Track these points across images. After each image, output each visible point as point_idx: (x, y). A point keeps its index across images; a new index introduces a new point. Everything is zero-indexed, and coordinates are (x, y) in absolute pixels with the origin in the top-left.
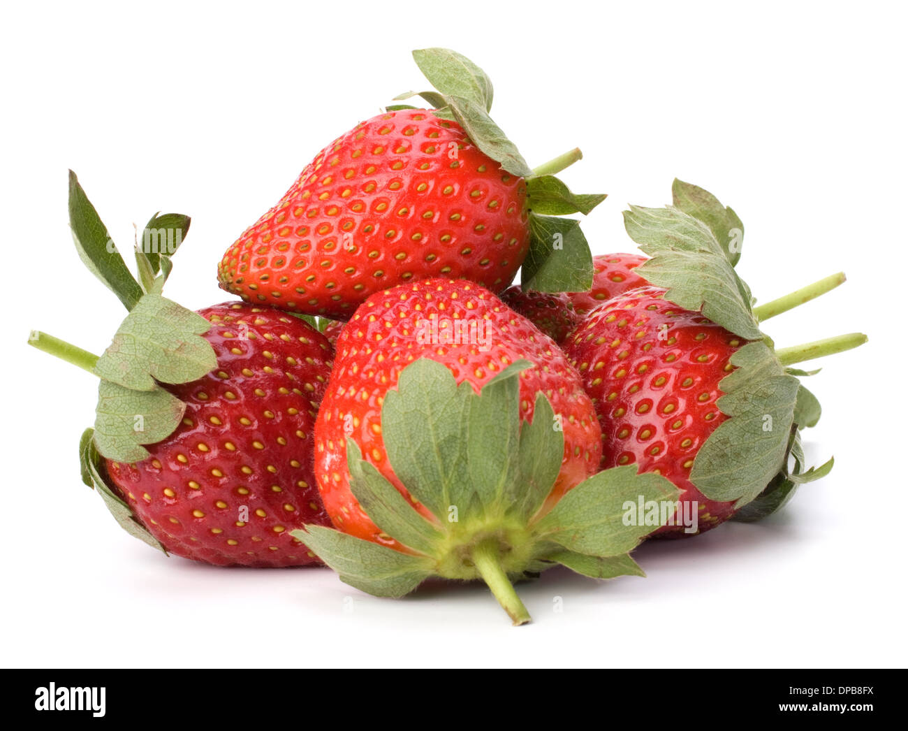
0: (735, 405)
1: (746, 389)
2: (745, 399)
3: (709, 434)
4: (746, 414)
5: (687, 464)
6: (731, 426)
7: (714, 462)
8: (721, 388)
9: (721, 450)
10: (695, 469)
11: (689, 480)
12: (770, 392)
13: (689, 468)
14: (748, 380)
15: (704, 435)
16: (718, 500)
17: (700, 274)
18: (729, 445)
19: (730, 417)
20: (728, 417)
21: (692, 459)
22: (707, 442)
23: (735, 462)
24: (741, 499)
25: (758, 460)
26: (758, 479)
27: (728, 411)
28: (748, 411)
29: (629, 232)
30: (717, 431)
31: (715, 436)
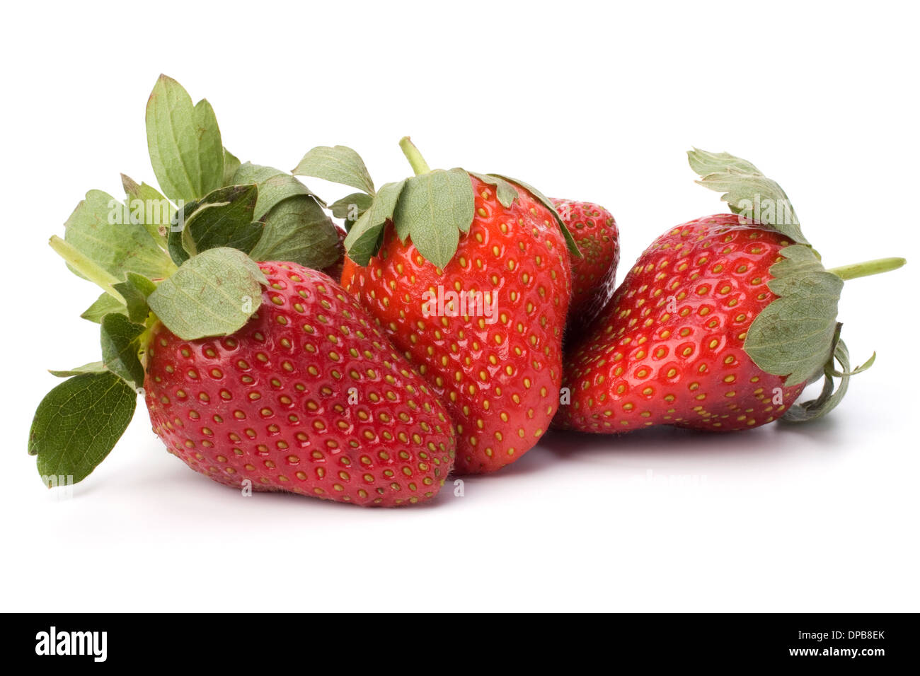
0: (784, 288)
1: (794, 276)
2: (793, 284)
3: (761, 310)
4: (794, 296)
5: (741, 336)
6: (781, 304)
7: (765, 334)
8: (772, 272)
9: (772, 324)
10: (748, 339)
11: (743, 348)
12: (816, 282)
13: (743, 340)
14: (796, 270)
15: (756, 311)
16: (769, 373)
17: (753, 183)
18: (778, 319)
19: (780, 297)
20: (778, 297)
21: (745, 331)
22: (759, 317)
23: (784, 336)
24: (791, 377)
25: (805, 337)
26: (806, 357)
27: (777, 292)
28: (796, 294)
29: (693, 167)
30: (768, 308)
31: (765, 313)
